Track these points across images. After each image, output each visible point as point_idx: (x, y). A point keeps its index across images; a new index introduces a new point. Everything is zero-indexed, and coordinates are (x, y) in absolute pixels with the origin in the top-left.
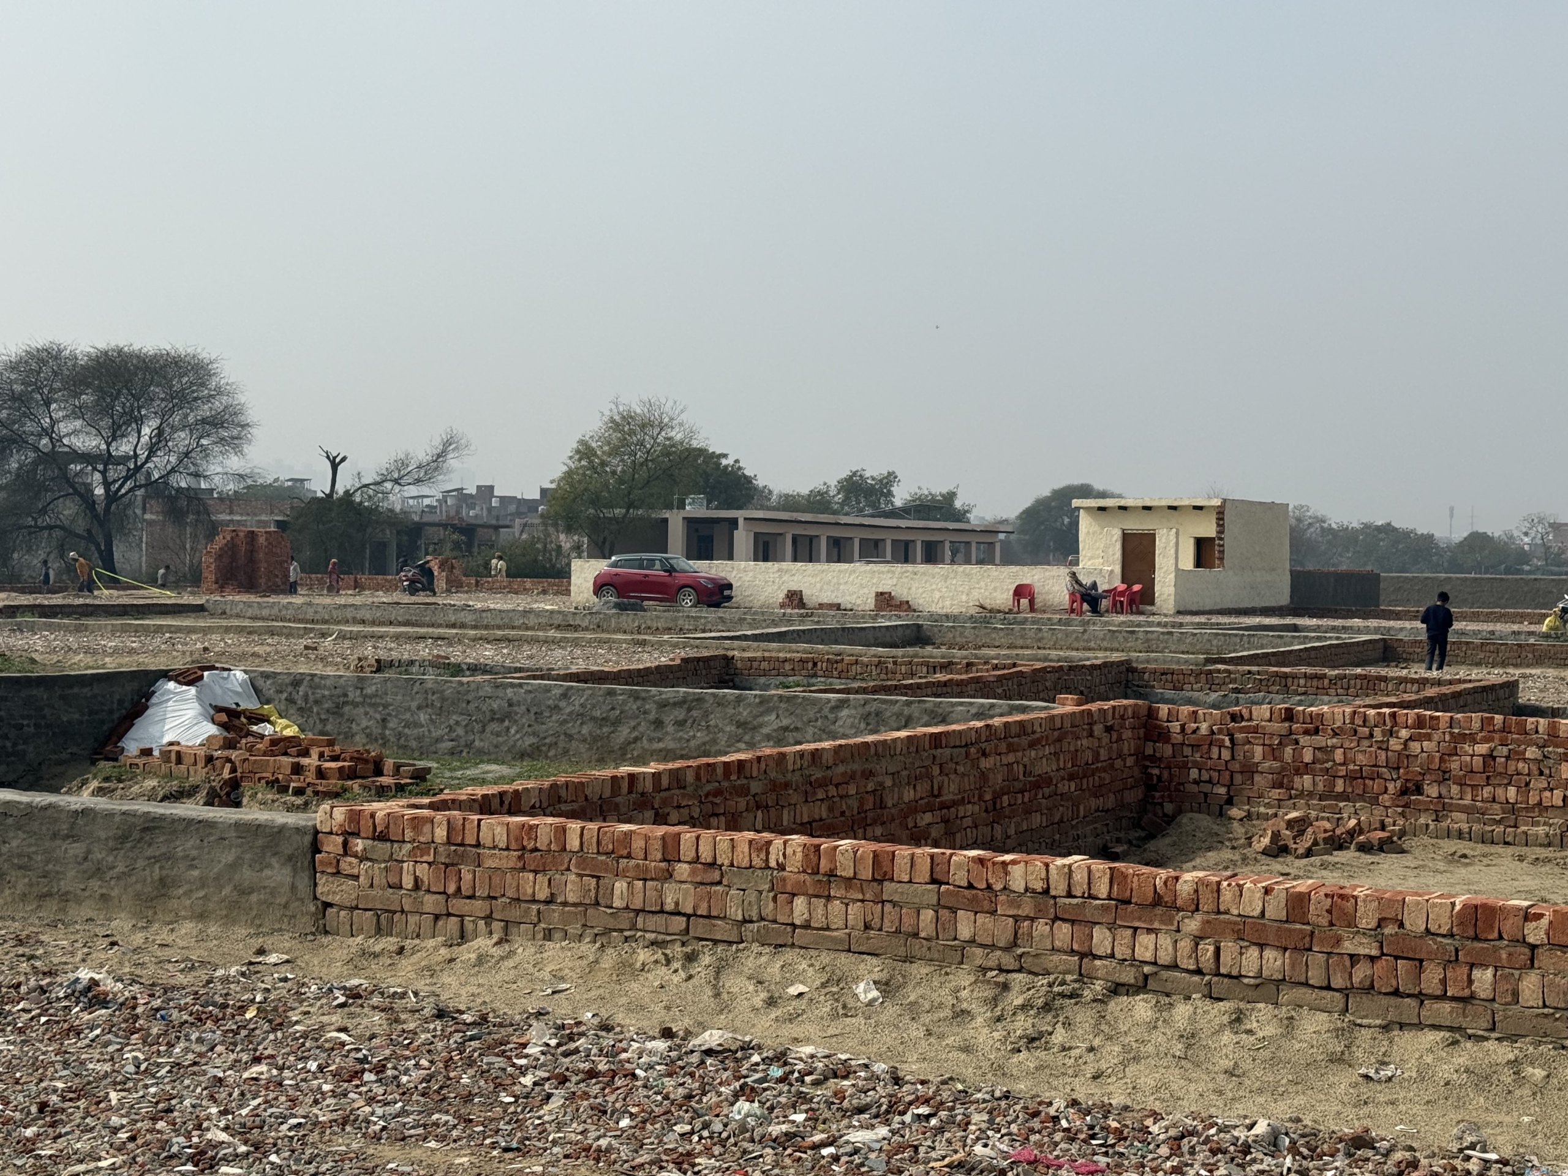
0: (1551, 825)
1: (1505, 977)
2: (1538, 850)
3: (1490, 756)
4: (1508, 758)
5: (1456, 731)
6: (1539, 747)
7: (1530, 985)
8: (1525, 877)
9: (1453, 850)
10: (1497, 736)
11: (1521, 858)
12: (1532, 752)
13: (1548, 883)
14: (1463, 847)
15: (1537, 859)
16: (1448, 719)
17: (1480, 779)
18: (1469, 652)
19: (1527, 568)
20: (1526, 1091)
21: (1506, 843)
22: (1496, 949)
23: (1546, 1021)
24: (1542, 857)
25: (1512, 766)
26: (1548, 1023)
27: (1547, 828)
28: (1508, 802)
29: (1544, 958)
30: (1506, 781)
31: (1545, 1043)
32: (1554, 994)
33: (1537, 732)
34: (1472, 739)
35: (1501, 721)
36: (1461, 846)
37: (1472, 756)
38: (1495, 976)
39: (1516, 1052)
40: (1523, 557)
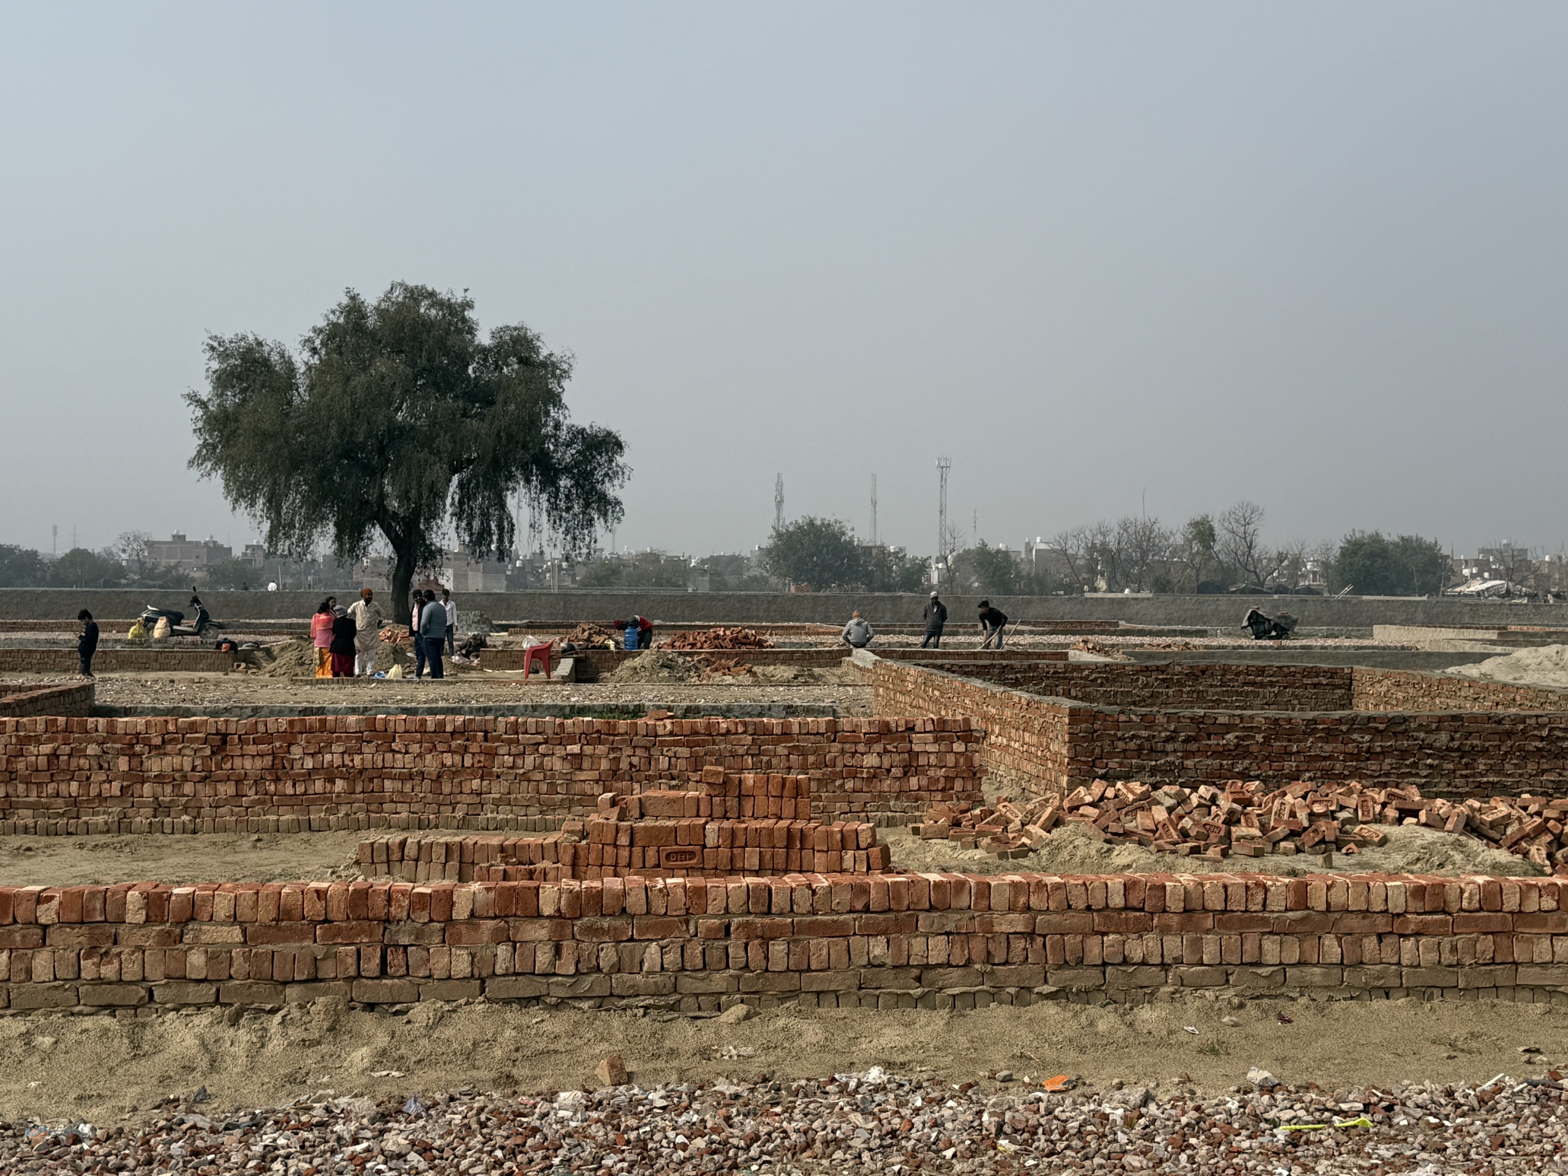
0: (109, 814)
1: (20, 958)
2: (98, 837)
3: (54, 755)
4: (70, 755)
5: (22, 734)
6: (99, 744)
7: (42, 962)
8: (83, 863)
9: (19, 844)
10: (60, 736)
11: (81, 846)
12: (92, 749)
13: (103, 866)
14: (27, 840)
15: (96, 845)
16: (14, 723)
17: (45, 777)
18: (58, 660)
19: (123, 581)
20: (36, 1059)
21: (69, 834)
22: (11, 933)
23: (57, 992)
24: (100, 843)
25: (74, 763)
26: (58, 995)
27: (106, 817)
28: (70, 796)
29: (54, 936)
30: (68, 777)
31: (56, 1012)
32: (64, 967)
33: (97, 730)
34: (38, 741)
35: (64, 723)
36: (26, 840)
37: (37, 756)
38: (10, 957)
39: (28, 1024)
40: (120, 571)
